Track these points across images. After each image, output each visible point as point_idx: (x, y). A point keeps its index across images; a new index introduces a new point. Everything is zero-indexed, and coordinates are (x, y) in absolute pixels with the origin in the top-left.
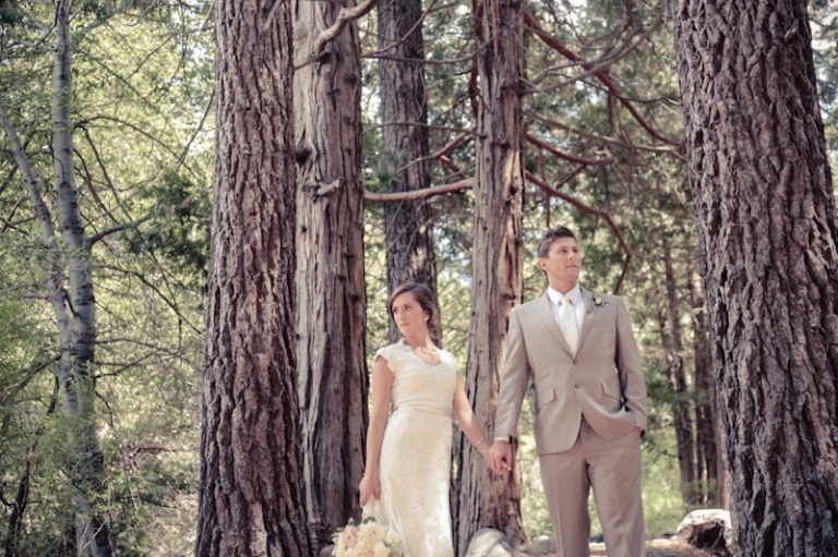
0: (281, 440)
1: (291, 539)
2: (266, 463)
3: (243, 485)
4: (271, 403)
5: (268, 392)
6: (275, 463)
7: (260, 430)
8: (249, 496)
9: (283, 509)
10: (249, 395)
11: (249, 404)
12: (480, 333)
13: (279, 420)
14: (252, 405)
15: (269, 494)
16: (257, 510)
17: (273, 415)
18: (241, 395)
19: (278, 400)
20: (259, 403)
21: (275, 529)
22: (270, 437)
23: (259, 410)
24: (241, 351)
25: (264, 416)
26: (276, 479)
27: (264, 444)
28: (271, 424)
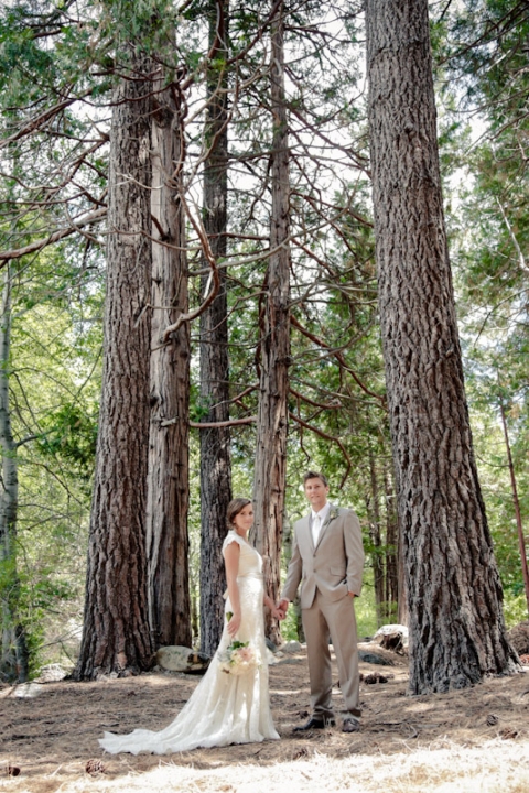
0: (135, 581)
1: (140, 642)
2: (126, 595)
3: (111, 607)
4: (130, 558)
5: (129, 552)
6: (131, 596)
7: (123, 573)
8: (115, 616)
9: (135, 624)
10: (116, 552)
11: (116, 558)
12: (258, 513)
13: (135, 569)
14: (118, 559)
15: (127, 613)
16: (119, 624)
17: (131, 565)
18: (112, 553)
19: (134, 556)
20: (123, 558)
21: (131, 636)
22: (129, 579)
23: (123, 562)
24: (113, 525)
25: (125, 566)
26: (132, 604)
27: (125, 584)
28: (130, 571)
